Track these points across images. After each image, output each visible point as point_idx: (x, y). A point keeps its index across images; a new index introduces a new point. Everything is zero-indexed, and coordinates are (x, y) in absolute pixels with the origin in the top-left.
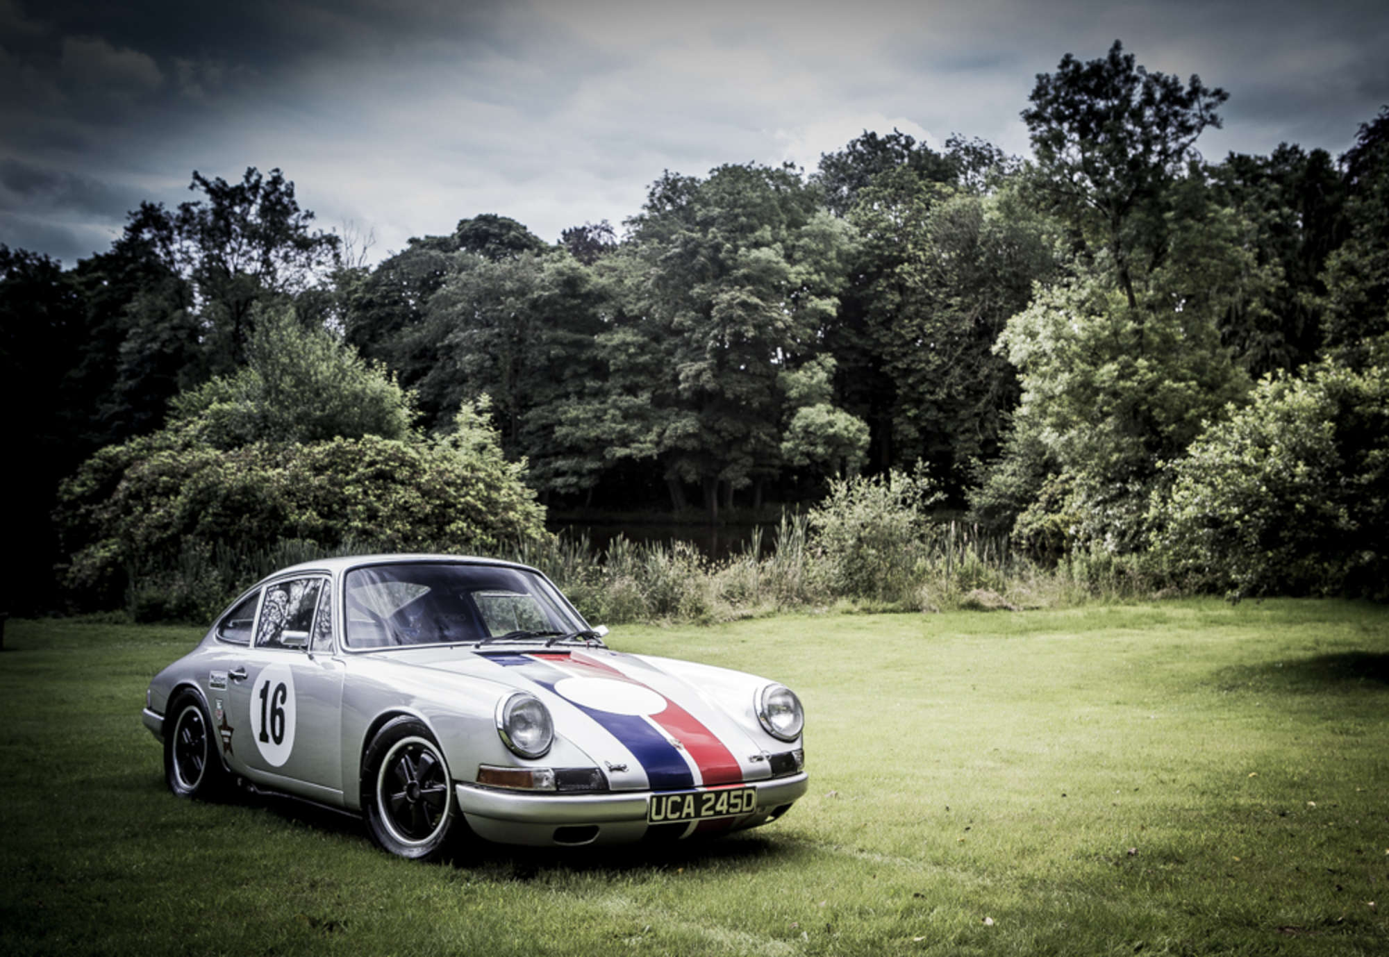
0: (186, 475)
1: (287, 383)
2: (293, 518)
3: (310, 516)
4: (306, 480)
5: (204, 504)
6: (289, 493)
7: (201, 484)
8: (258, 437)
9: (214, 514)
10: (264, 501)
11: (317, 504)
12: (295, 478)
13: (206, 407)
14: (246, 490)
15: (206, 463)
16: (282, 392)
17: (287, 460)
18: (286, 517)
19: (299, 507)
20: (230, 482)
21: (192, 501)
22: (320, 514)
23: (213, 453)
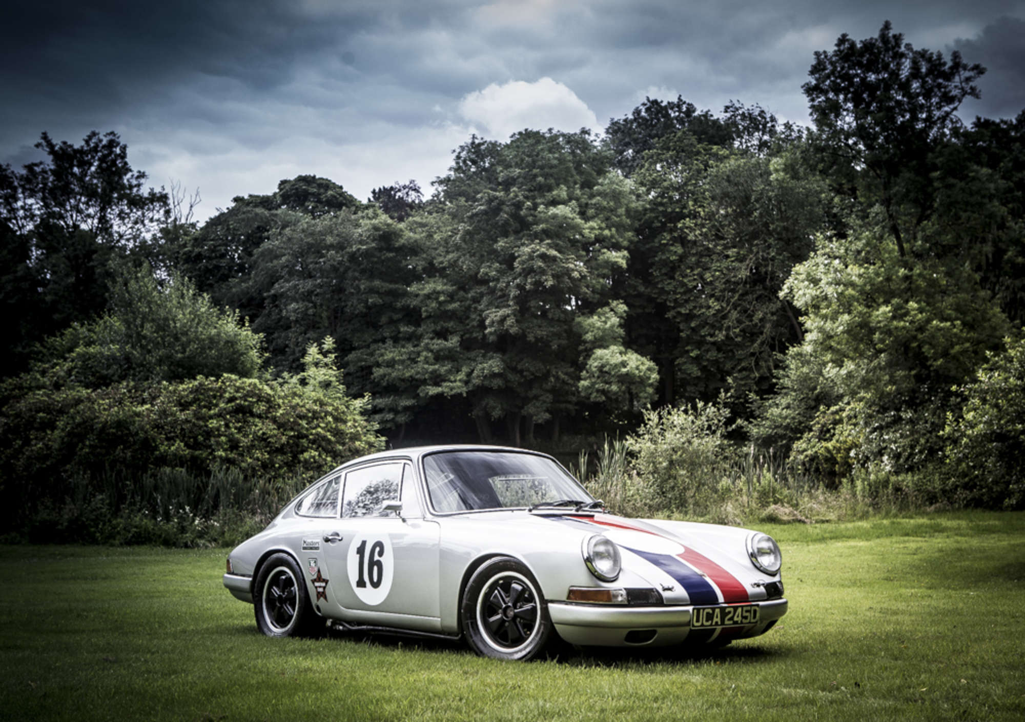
0: (61, 412)
1: (148, 330)
2: (162, 448)
3: (178, 446)
4: (174, 414)
5: (82, 437)
6: (158, 426)
7: (78, 419)
8: (123, 378)
9: (90, 446)
10: (137, 434)
11: (183, 436)
12: (164, 413)
13: (71, 350)
14: (120, 424)
15: (79, 401)
16: (145, 337)
17: (154, 398)
18: (156, 448)
19: (168, 439)
20: (104, 417)
21: (69, 434)
22: (186, 445)
23: (84, 392)
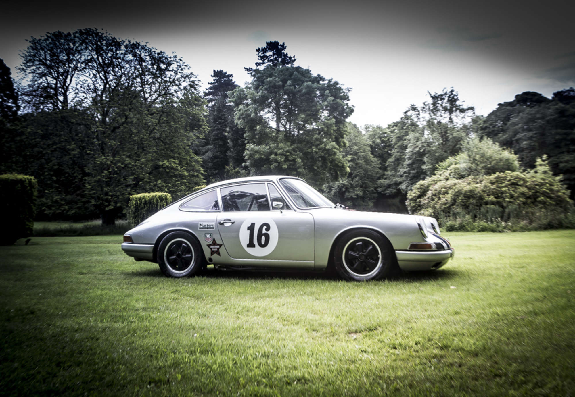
0: (450, 188)
1: (478, 157)
2: (486, 199)
3: (492, 198)
4: (489, 187)
5: (458, 196)
6: (484, 191)
7: (456, 190)
8: (469, 175)
9: (461, 199)
10: (477, 194)
11: (493, 194)
12: (485, 187)
13: (449, 166)
14: (471, 191)
15: (455, 184)
16: (476, 160)
17: (481, 181)
18: (484, 199)
19: (488, 195)
20: (465, 189)
21: (454, 195)
22: (495, 198)
23: (457, 181)
